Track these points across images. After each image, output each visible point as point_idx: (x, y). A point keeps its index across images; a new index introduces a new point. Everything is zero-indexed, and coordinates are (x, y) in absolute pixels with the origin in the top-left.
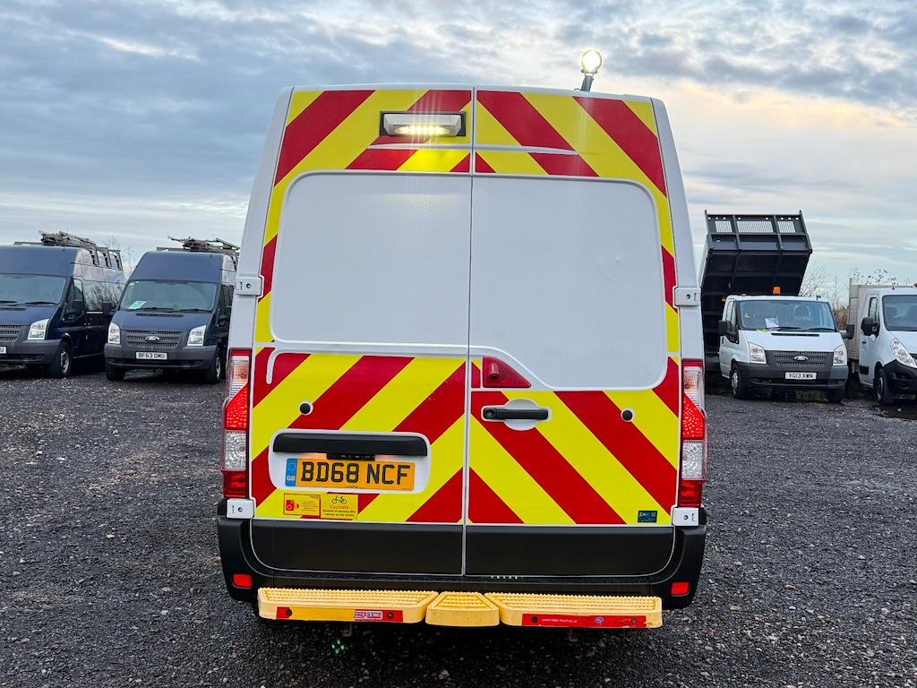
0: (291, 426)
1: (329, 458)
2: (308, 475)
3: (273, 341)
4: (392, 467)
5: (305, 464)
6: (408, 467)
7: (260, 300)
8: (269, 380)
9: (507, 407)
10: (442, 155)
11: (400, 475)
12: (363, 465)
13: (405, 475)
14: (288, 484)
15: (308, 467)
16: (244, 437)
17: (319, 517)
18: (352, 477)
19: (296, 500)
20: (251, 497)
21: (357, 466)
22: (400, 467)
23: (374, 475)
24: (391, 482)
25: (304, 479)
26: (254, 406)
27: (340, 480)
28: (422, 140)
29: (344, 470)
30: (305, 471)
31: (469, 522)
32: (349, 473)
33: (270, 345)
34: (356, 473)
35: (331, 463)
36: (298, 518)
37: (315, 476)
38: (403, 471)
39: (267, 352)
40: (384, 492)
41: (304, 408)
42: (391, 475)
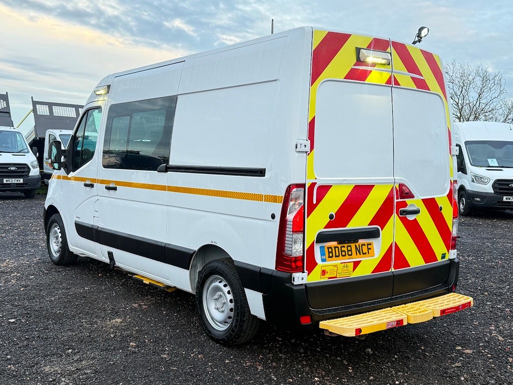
0: (325, 228)
1: (338, 244)
2: (331, 255)
3: (316, 179)
4: (365, 245)
5: (328, 248)
6: (371, 244)
7: (309, 154)
8: (315, 202)
9: (407, 208)
10: (381, 74)
11: (369, 249)
12: (353, 245)
13: (370, 249)
14: (323, 260)
15: (330, 250)
16: (302, 235)
17: (336, 277)
18: (350, 253)
19: (327, 269)
20: (305, 271)
21: (350, 246)
22: (368, 244)
23: (359, 251)
24: (366, 253)
25: (329, 257)
26: (308, 217)
27: (345, 255)
28: (374, 65)
29: (345, 249)
30: (329, 252)
31: (393, 270)
32: (348, 251)
33: (314, 181)
34: (351, 250)
35: (339, 246)
36: (326, 280)
37: (334, 255)
38: (369, 246)
39: (313, 184)
40: (364, 259)
41: (331, 217)
42: (365, 249)
